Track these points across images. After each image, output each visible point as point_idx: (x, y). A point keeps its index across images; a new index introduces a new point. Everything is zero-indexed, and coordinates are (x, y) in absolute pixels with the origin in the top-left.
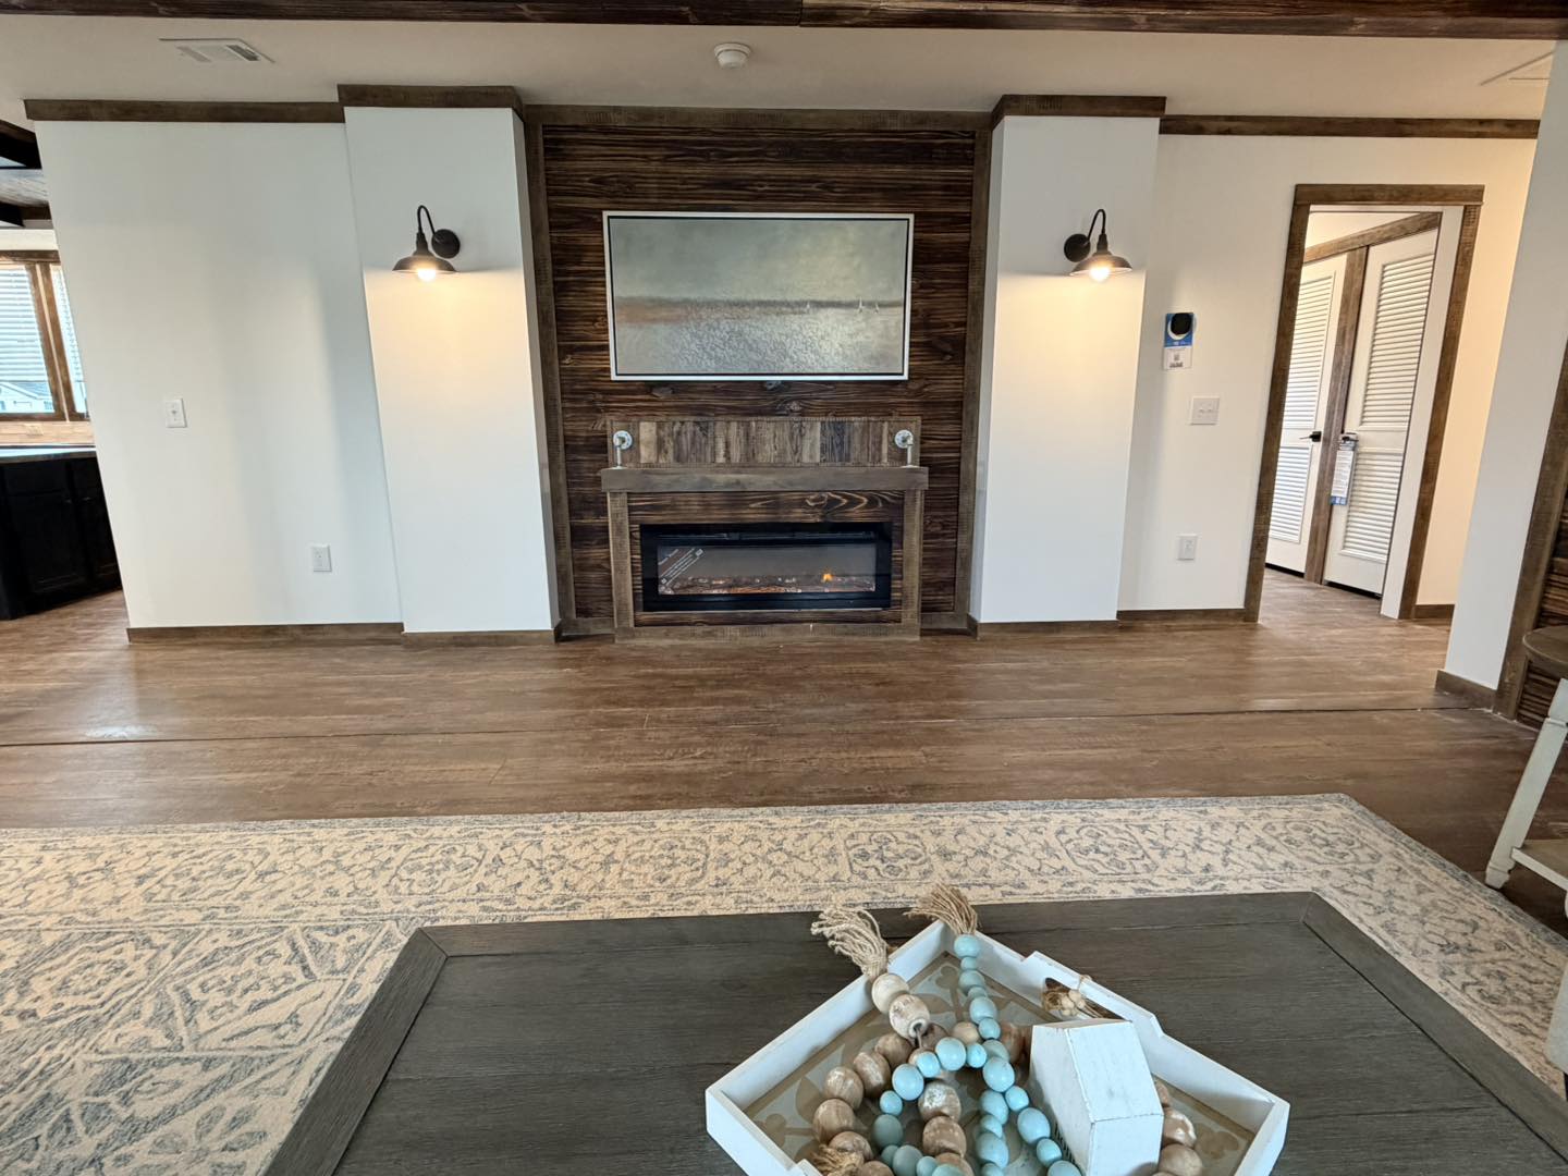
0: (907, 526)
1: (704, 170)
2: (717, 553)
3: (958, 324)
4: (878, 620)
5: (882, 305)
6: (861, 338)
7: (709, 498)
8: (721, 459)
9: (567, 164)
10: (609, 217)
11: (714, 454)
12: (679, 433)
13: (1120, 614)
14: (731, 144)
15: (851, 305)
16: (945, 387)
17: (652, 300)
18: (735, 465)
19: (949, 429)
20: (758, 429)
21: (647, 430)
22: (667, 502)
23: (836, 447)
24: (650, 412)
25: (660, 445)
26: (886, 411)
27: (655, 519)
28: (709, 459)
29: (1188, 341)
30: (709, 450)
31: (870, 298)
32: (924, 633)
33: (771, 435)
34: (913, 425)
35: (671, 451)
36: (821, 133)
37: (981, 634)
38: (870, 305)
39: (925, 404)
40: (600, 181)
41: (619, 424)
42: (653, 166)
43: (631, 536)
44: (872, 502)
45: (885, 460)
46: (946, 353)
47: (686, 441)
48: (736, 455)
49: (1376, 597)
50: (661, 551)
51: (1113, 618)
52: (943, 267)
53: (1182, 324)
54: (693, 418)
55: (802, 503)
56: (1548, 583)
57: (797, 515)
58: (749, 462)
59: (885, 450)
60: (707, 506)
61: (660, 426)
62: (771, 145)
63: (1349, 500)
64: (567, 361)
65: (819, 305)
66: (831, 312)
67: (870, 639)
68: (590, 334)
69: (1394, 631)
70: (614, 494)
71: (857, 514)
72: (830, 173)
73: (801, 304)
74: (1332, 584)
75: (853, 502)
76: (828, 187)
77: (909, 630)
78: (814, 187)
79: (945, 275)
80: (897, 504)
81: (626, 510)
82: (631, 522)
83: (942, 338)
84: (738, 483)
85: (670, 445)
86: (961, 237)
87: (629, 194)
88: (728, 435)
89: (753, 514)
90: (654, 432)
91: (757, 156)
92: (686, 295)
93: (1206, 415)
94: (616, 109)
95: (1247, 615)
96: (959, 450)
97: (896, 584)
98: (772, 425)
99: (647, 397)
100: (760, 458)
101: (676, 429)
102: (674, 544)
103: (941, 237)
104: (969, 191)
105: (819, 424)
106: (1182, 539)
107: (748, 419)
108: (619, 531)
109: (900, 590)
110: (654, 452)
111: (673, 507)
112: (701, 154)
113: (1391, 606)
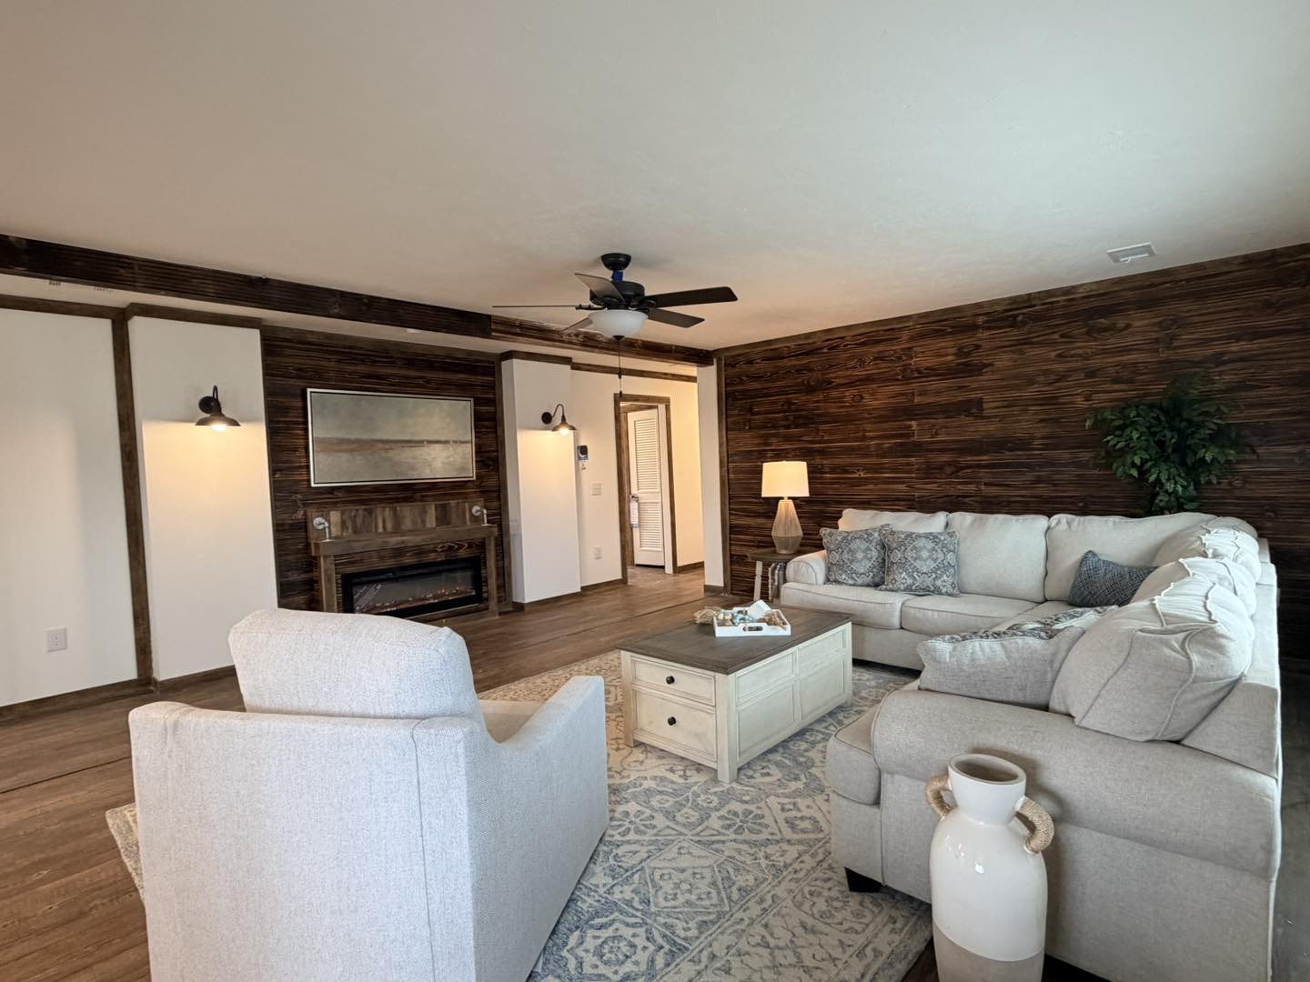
0: (488, 556)
1: (361, 368)
2: (389, 586)
3: (494, 451)
4: (477, 611)
5: (461, 442)
6: (452, 459)
7: (383, 553)
8: (380, 530)
9: (277, 359)
10: (311, 392)
11: (376, 527)
12: (355, 517)
13: (582, 588)
14: (378, 356)
15: (446, 442)
16: (492, 482)
17: (338, 439)
18: (391, 533)
19: (495, 504)
20: (401, 510)
21: (335, 516)
22: (358, 558)
23: (443, 519)
24: (334, 505)
25: (343, 523)
26: (465, 496)
27: (350, 569)
28: (374, 530)
29: (586, 458)
30: (373, 525)
31: (455, 439)
32: (501, 614)
33: (408, 513)
34: (479, 503)
35: (350, 527)
36: (424, 355)
37: (527, 609)
38: (455, 442)
39: (481, 492)
40: (300, 370)
41: (317, 514)
42: (332, 364)
43: (337, 583)
44: (470, 546)
45: (468, 523)
46: (490, 465)
47: (359, 520)
48: (389, 527)
49: (663, 567)
50: (355, 589)
51: (579, 590)
52: (487, 423)
53: (583, 450)
54: (363, 507)
55: (434, 551)
56: (731, 545)
57: (432, 557)
58: (397, 530)
59: (468, 517)
60: (382, 558)
61: (343, 513)
62: (398, 358)
63: (640, 526)
64: (277, 476)
65: (430, 442)
66: (436, 446)
67: (474, 622)
68: (294, 459)
69: (673, 578)
70: (325, 557)
71: (463, 553)
72: (429, 375)
73: (422, 442)
74: (638, 565)
75: (461, 547)
76: (428, 382)
77: (493, 613)
78: (421, 382)
79: (487, 428)
80: (482, 545)
81: (333, 567)
82: (336, 574)
83: (489, 458)
84: (403, 542)
85: (349, 524)
86: (492, 409)
87: (321, 380)
88: (383, 517)
89: (408, 560)
90: (339, 516)
91: (392, 364)
92: (359, 437)
93: (597, 491)
94: (312, 332)
95: (624, 581)
96: (500, 515)
97: (485, 589)
98: (408, 508)
99: (331, 496)
100: (403, 527)
101: (353, 514)
102: (362, 584)
103: (484, 409)
104: (493, 387)
105: (433, 506)
106: (596, 549)
107: (395, 505)
108: (329, 580)
109: (487, 592)
110: (339, 529)
111: (361, 561)
112: (362, 360)
113: (669, 569)
